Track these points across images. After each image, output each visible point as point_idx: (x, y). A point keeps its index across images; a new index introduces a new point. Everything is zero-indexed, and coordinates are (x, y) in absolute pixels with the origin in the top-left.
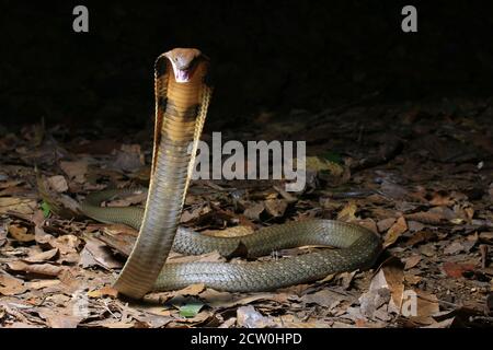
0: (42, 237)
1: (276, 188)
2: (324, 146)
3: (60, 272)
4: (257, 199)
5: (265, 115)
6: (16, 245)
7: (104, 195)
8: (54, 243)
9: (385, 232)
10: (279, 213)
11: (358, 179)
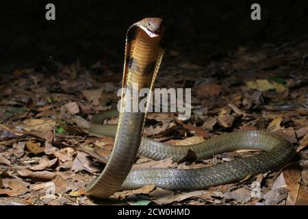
0: (49, 149)
1: (230, 105)
2: (275, 71)
3: (54, 177)
4: (213, 115)
5: (242, 49)
6: (32, 155)
7: (107, 115)
8: (58, 154)
9: (302, 138)
10: (229, 124)
11: (294, 95)
